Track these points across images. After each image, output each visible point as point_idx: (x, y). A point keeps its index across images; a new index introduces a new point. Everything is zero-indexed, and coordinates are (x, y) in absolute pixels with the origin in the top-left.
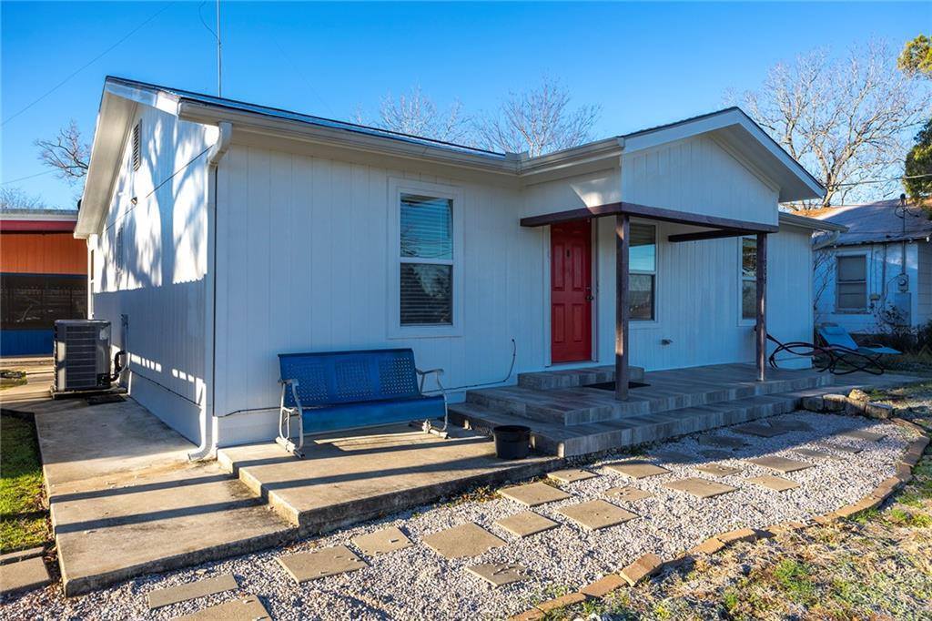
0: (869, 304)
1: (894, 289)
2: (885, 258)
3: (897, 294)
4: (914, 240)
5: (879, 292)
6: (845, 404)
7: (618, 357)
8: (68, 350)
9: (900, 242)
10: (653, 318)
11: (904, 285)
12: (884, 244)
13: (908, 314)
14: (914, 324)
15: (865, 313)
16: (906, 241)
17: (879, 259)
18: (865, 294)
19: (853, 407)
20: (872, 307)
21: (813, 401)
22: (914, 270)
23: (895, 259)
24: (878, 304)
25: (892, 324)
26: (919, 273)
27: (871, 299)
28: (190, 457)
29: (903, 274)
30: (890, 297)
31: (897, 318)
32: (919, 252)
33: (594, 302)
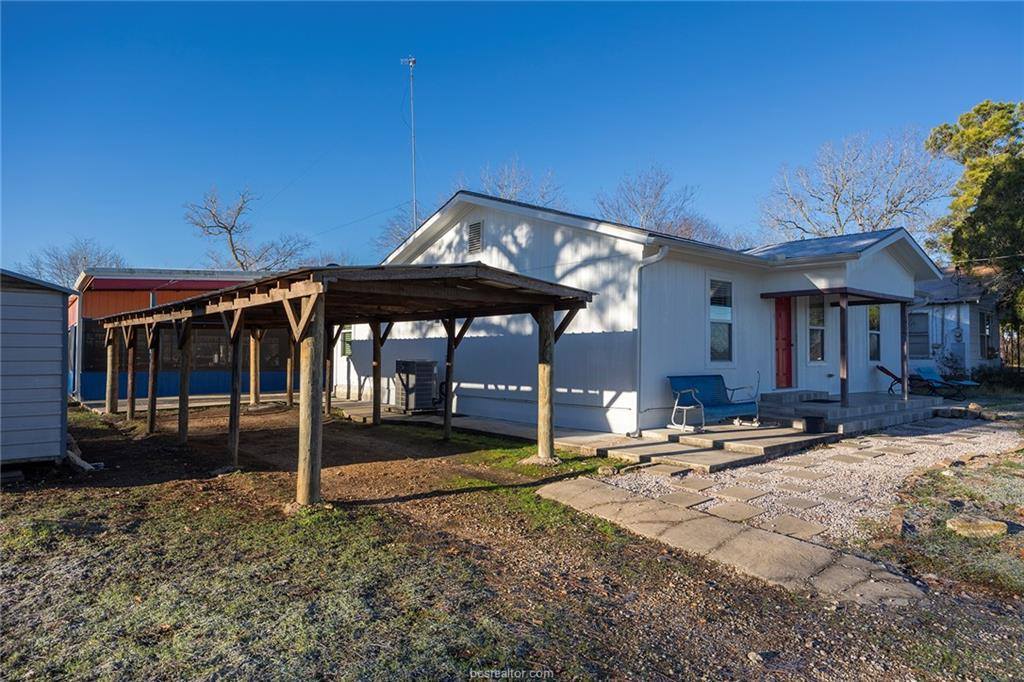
0: (931, 351)
1: (951, 340)
2: (943, 315)
3: (952, 344)
4: (967, 302)
5: (940, 342)
6: (966, 412)
7: (843, 380)
8: (417, 380)
9: (956, 303)
10: (823, 359)
11: (959, 336)
12: (942, 304)
13: (963, 359)
14: (968, 367)
15: (928, 358)
16: (960, 303)
17: (938, 315)
18: (928, 343)
19: (972, 413)
20: (934, 354)
21: (944, 412)
22: (966, 325)
23: (951, 316)
24: (939, 351)
25: (950, 368)
26: (971, 328)
27: (933, 348)
28: (628, 435)
29: (958, 328)
30: (948, 346)
31: (954, 362)
32: (970, 311)
33: (793, 348)
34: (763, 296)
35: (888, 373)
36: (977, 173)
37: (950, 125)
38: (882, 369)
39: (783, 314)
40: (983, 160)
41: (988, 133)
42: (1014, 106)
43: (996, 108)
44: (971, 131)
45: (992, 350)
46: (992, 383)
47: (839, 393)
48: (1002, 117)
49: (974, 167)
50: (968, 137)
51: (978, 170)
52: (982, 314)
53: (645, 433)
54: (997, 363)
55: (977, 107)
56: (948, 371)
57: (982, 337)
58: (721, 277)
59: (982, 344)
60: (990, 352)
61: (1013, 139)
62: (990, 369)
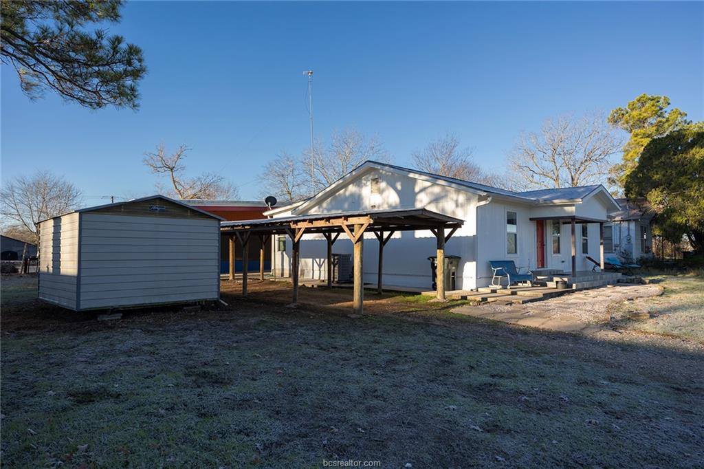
1: (624, 242)
2: (620, 228)
3: (626, 244)
4: (634, 220)
5: (618, 243)
9: (627, 220)
10: (559, 253)
11: (629, 240)
12: (620, 221)
13: (631, 253)
14: (634, 257)
15: (612, 253)
16: (630, 220)
17: (618, 228)
18: (612, 244)
20: (615, 250)
22: (633, 233)
24: (618, 249)
25: (625, 258)
26: (636, 235)
27: (615, 246)
28: (472, 290)
29: (629, 235)
30: (623, 245)
31: (626, 255)
32: (636, 225)
33: (545, 247)
34: (531, 219)
35: (592, 260)
36: (639, 139)
37: (623, 108)
38: (589, 258)
39: (540, 228)
40: (642, 131)
41: (645, 115)
42: (660, 98)
43: (649, 99)
44: (635, 113)
45: (648, 248)
46: (647, 267)
47: (571, 270)
48: (653, 106)
49: (637, 135)
50: (633, 117)
51: (639, 137)
52: (642, 227)
53: (479, 289)
54: (651, 255)
55: (638, 98)
56: (623, 260)
57: (642, 241)
58: (512, 210)
59: (642, 244)
60: (647, 249)
61: (659, 119)
62: (647, 259)
